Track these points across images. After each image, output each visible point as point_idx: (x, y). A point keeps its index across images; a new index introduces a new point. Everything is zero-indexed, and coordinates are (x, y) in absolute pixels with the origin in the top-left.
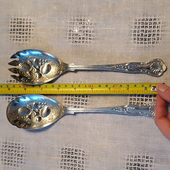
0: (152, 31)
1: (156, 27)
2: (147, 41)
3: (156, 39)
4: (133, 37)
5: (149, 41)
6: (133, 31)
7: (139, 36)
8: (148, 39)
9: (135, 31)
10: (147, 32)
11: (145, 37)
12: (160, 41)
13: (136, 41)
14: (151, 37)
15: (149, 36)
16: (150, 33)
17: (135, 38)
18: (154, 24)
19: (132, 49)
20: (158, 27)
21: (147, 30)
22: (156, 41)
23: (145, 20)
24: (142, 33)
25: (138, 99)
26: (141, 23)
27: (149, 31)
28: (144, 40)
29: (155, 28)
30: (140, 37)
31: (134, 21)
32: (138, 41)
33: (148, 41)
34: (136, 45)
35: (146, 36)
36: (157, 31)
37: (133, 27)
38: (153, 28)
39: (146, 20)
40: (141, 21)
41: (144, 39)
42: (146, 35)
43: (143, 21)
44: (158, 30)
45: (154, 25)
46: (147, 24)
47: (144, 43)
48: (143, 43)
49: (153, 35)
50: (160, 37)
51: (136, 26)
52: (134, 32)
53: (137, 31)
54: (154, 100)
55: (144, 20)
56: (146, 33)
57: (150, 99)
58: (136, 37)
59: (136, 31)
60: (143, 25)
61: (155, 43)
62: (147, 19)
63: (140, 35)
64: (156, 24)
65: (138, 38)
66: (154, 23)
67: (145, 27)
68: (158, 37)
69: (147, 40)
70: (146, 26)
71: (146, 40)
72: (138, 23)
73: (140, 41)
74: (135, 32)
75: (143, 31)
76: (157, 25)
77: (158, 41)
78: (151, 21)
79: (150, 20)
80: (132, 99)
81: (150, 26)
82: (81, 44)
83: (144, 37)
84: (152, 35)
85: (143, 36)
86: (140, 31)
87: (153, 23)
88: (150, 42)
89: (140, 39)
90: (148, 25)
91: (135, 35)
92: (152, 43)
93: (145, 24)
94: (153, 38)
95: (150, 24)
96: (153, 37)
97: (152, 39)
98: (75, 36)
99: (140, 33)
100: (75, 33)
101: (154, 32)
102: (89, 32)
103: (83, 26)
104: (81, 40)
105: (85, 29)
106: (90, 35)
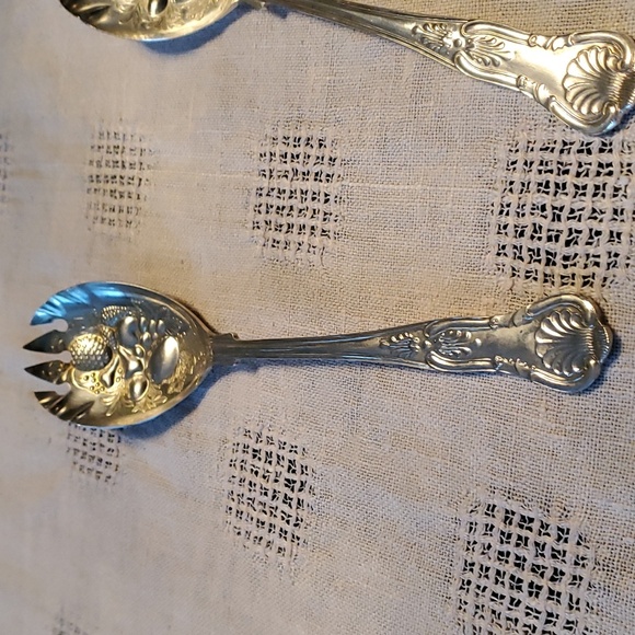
0: (586, 214)
1: (609, 191)
2: (558, 270)
3: (603, 260)
4: (493, 239)
5: (570, 271)
6: (497, 209)
7: (522, 234)
8: (566, 258)
9: (504, 210)
10: (559, 216)
11: (551, 246)
12: (620, 271)
13: (508, 261)
14: (580, 249)
15: (568, 243)
16: (574, 225)
17: (504, 247)
18: (598, 174)
19: (485, 300)
20: (616, 190)
21: (561, 209)
22: (600, 272)
23: (559, 146)
24: (539, 220)
25: (498, 573)
26: (535, 167)
27: (572, 211)
28: (544, 262)
29: (603, 196)
30: (525, 242)
31: (502, 155)
32: (517, 263)
33: (565, 267)
34: (505, 281)
35: (557, 238)
36: (609, 215)
37: (498, 185)
38: (595, 195)
39: (562, 151)
40: (536, 156)
41: (543, 256)
42: (554, 234)
43: (547, 156)
44: (615, 212)
45: (600, 180)
46: (566, 172)
47: (540, 276)
48: (535, 279)
49: (591, 237)
50: (622, 248)
51: (511, 183)
52: (501, 212)
53: (512, 209)
54: (571, 599)
55: (552, 151)
56: (556, 226)
57: (551, 592)
58: (510, 240)
59: (508, 205)
60: (544, 177)
61: (598, 281)
62: (565, 144)
63: (529, 232)
64: (610, 173)
65: (515, 247)
66: (601, 165)
67: (552, 189)
68: (614, 248)
69: (558, 259)
70: (557, 185)
71: (554, 264)
72: (520, 165)
73: (522, 266)
74: (507, 214)
75: (543, 208)
76: (611, 181)
77: (612, 270)
78: (584, 157)
79: (580, 151)
80: (473, 564)
81: (576, 187)
82: (292, 252)
83: (544, 245)
84: (584, 237)
85: (540, 239)
86: (527, 209)
87: (594, 168)
88: (573, 275)
89: (525, 254)
90: (569, 179)
91: (505, 227)
92: (579, 281)
93: (556, 171)
94: (588, 256)
95: (578, 175)
96: (591, 250)
97: (581, 261)
98: (273, 217)
99: (528, 220)
100: (275, 202)
101: (595, 218)
102: (322, 198)
103: (304, 174)
104: (294, 237)
105: (310, 185)
106: (325, 214)
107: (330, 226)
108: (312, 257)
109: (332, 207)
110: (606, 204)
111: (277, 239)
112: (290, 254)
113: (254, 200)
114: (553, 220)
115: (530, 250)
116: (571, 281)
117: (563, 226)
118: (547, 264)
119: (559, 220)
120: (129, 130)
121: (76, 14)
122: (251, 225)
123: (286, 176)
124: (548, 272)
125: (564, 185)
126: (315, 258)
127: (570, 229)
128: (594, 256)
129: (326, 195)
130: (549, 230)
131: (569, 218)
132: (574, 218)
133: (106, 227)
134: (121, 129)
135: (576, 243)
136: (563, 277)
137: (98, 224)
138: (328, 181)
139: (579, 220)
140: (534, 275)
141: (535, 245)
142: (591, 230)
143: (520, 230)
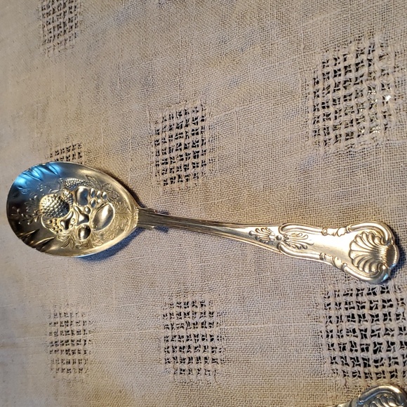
0: (382, 332)
1: (393, 317)
2: (373, 369)
3: (400, 360)
4: (326, 354)
5: (380, 369)
6: (324, 334)
7: (344, 349)
8: (376, 361)
9: (329, 334)
10: (365, 336)
11: (365, 354)
13: (339, 367)
14: (383, 354)
15: (375, 352)
16: (376, 339)
17: (334, 358)
18: (384, 307)
19: (330, 394)
20: (398, 315)
21: (366, 330)
22: (400, 368)
23: (355, 292)
24: (353, 339)
26: (343, 306)
27: (373, 331)
28: (362, 365)
29: (390, 320)
30: (347, 353)
31: (320, 300)
32: (345, 368)
33: (377, 367)
34: (340, 380)
35: (368, 350)
36: (396, 332)
37: (322, 319)
38: (385, 320)
39: (357, 295)
40: (342, 299)
41: (361, 361)
42: (365, 347)
43: (349, 299)
44: (400, 329)
45: (386, 311)
46: (363, 307)
47: (362, 375)
48: (360, 377)
49: (389, 347)
51: (330, 317)
52: (328, 336)
53: (335, 333)
55: (351, 295)
56: (365, 341)
58: (337, 353)
59: (331, 331)
60: (350, 312)
61: (400, 374)
62: (358, 290)
63: (348, 347)
64: (391, 306)
65: (342, 358)
66: (384, 301)
67: (357, 318)
69: (371, 362)
70: (359, 316)
71: (369, 366)
72: (333, 306)
73: (349, 369)
74: (332, 337)
75: (354, 331)
76: (393, 310)
78: (372, 297)
79: (369, 294)
81: (372, 316)
83: (360, 355)
84: (384, 347)
85: (356, 351)
86: (344, 333)
87: (380, 303)
88: (383, 372)
89: (349, 361)
90: (366, 311)
91: (332, 345)
92: (388, 375)
93: (356, 308)
94: (390, 358)
95: (371, 308)
96: (391, 354)
97: (386, 362)
98: (178, 354)
99: (346, 340)
100: (178, 344)
101: (389, 334)
102: (209, 338)
103: (194, 324)
104: (194, 366)
105: (199, 331)
106: (213, 348)
107: (217, 356)
108: (208, 378)
109: (216, 343)
110: (393, 325)
111: (183, 368)
112: (193, 377)
113: (163, 345)
114: (362, 338)
115: (351, 358)
116: (382, 375)
117: (369, 341)
118: (365, 366)
119: (366, 337)
120: (74, 310)
121: (33, 247)
122: (164, 361)
123: (183, 327)
124: (367, 371)
125: (364, 315)
126: (211, 378)
127: (375, 343)
128: (393, 358)
129: (211, 336)
130: (361, 345)
131: (372, 336)
132: (375, 335)
133: (65, 374)
134: (68, 310)
135: (380, 351)
136: (377, 374)
137: (60, 373)
138: (210, 327)
139: (379, 336)
140: (358, 374)
141: (354, 355)
142: (388, 342)
143: (342, 346)
